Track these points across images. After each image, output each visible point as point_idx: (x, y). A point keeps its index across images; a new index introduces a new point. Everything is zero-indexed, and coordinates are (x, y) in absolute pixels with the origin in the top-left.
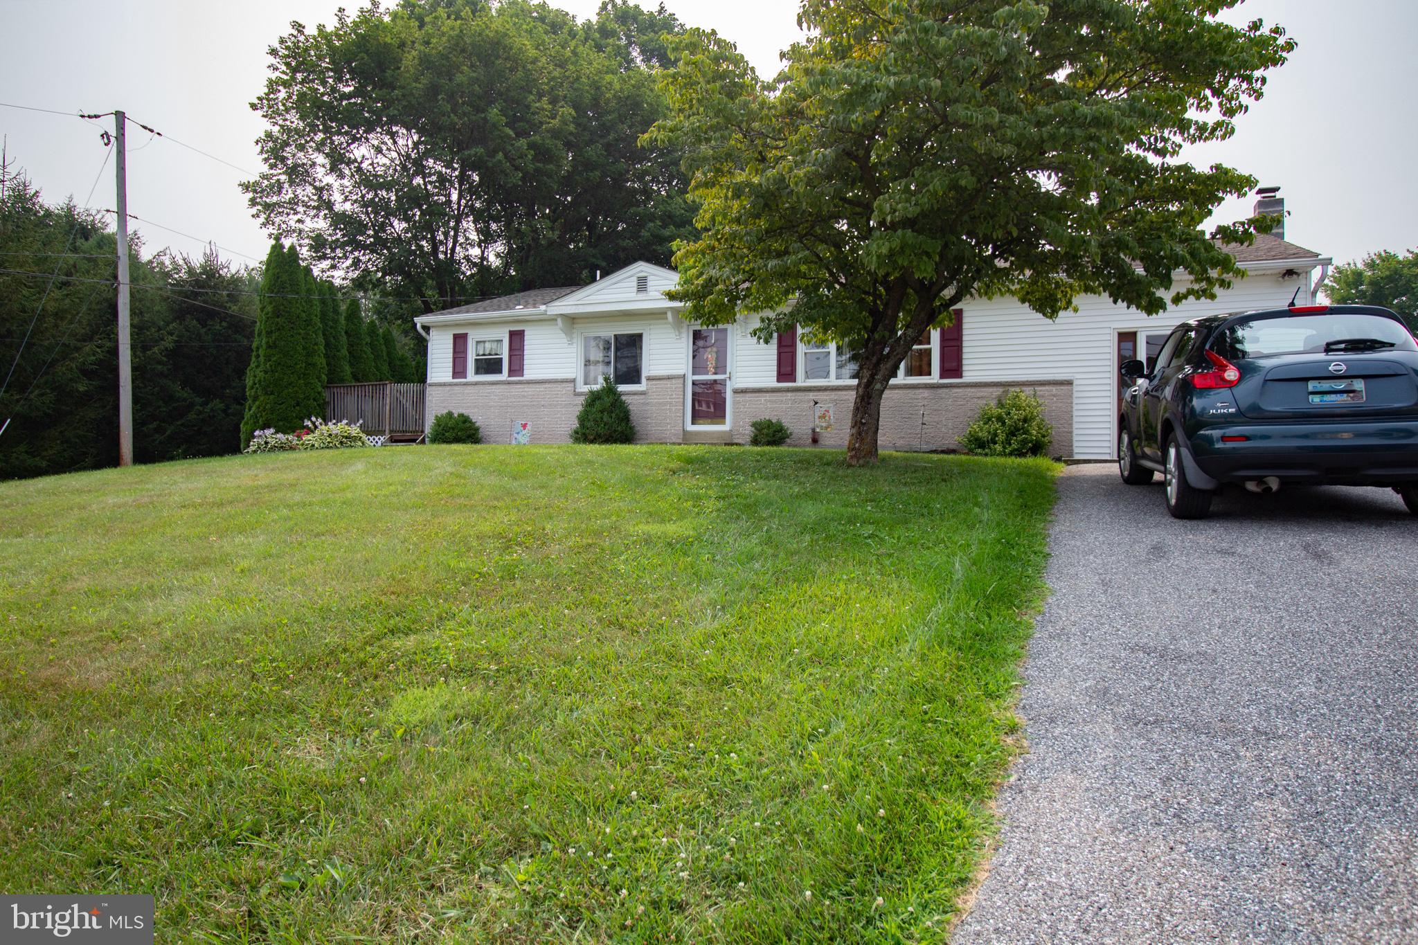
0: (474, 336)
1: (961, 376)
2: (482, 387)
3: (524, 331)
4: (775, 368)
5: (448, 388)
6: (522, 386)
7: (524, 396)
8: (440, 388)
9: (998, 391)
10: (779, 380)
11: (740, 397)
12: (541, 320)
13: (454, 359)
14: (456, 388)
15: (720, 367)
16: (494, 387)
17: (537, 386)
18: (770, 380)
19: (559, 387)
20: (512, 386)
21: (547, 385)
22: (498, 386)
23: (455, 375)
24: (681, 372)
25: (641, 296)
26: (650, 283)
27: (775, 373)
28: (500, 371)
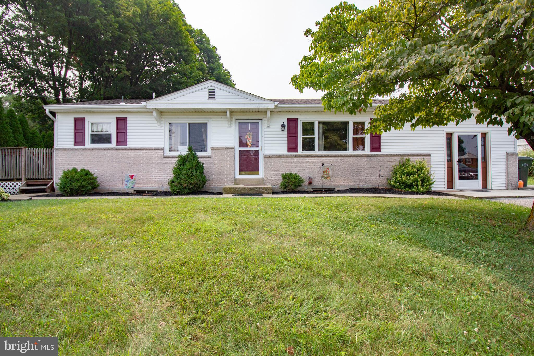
0: (89, 120)
1: (380, 151)
2: (97, 151)
3: (127, 118)
4: (287, 145)
5: (71, 152)
6: (127, 151)
7: (128, 158)
8: (65, 152)
9: (399, 159)
10: (289, 151)
11: (268, 160)
12: (139, 112)
13: (75, 134)
14: (77, 152)
15: (256, 143)
16: (106, 152)
17: (138, 151)
18: (284, 151)
19: (153, 152)
20: (119, 151)
21: (144, 151)
22: (109, 151)
23: (76, 143)
24: (232, 145)
25: (211, 100)
26: (216, 94)
27: (287, 147)
28: (110, 142)
